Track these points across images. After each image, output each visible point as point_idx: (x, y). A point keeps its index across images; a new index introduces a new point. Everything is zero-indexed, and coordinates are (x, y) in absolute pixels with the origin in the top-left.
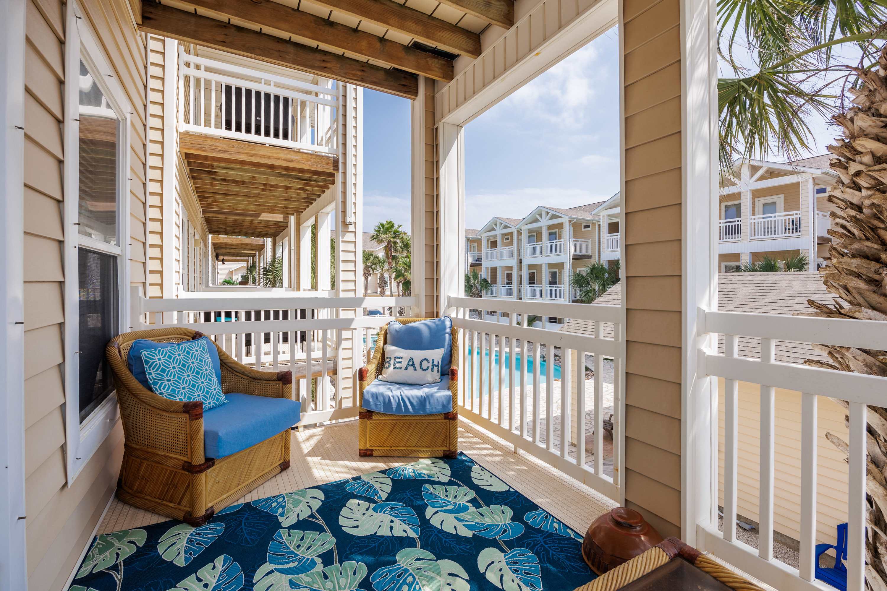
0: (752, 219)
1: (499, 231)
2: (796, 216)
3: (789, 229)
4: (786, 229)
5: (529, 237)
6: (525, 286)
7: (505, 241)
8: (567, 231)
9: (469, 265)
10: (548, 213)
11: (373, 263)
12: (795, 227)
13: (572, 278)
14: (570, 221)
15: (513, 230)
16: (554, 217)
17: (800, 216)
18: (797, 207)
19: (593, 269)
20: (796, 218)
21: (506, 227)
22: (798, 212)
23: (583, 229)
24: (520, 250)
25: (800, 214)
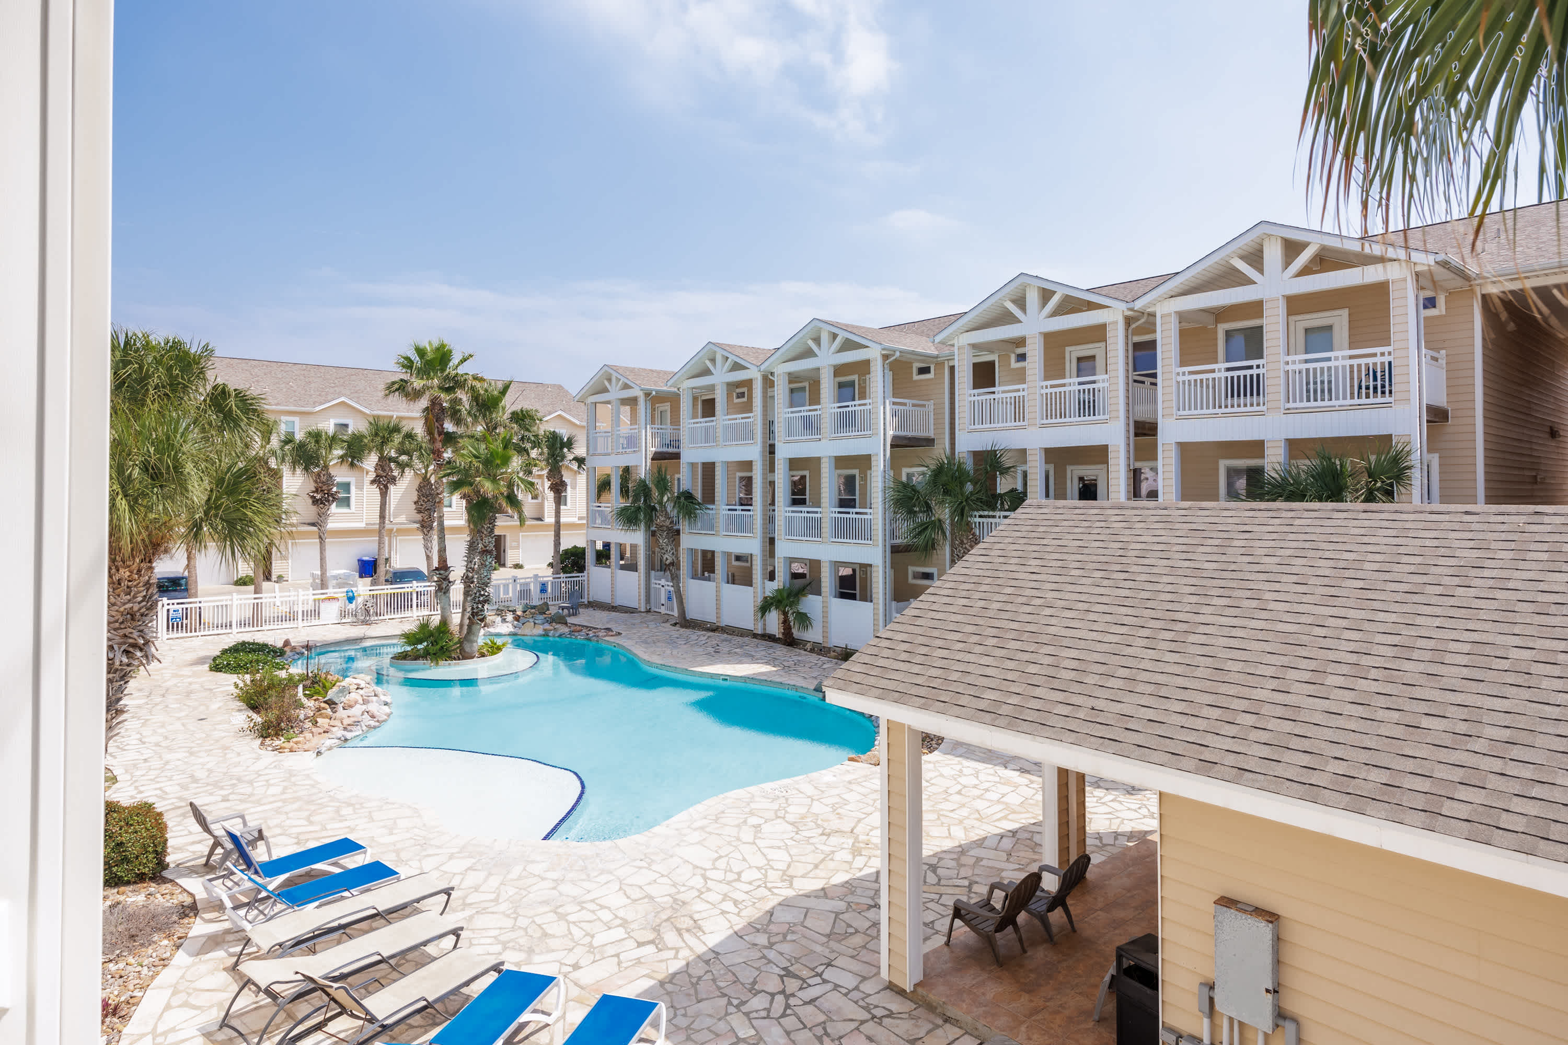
0: (1287, 363)
1: (720, 377)
2: (1383, 359)
3: (1367, 388)
4: (1360, 387)
5: (792, 391)
6: (783, 509)
7: (736, 401)
8: (878, 380)
9: (650, 456)
10: (835, 336)
11: (401, 452)
12: (1379, 383)
13: (890, 493)
14: (885, 357)
15: (754, 374)
16: (849, 345)
17: (1390, 358)
18: (1384, 339)
19: (939, 471)
20: (1383, 364)
21: (737, 367)
22: (1385, 349)
23: (916, 377)
24: (771, 423)
25: (1390, 353)
